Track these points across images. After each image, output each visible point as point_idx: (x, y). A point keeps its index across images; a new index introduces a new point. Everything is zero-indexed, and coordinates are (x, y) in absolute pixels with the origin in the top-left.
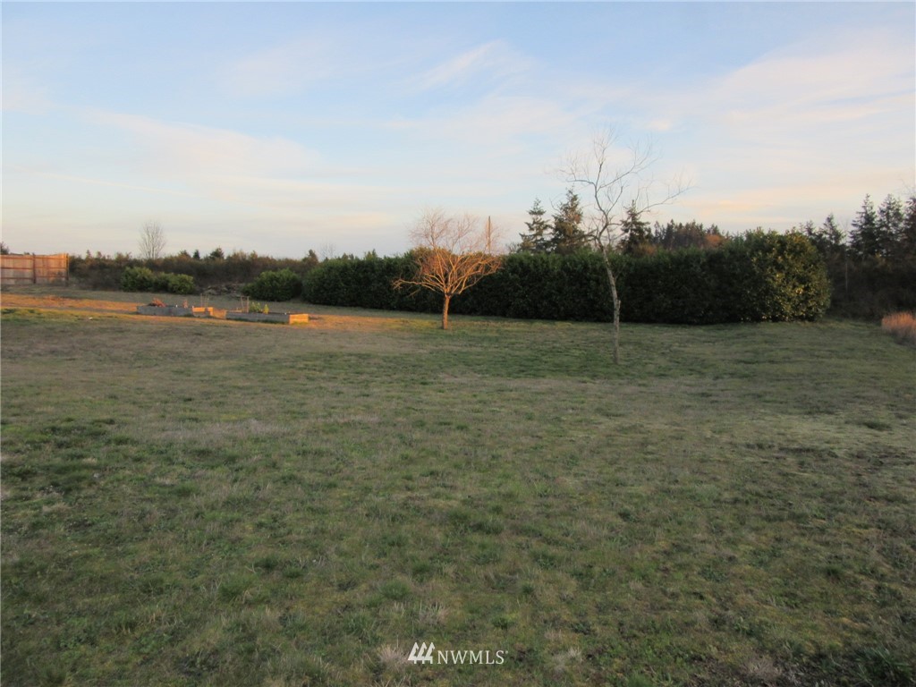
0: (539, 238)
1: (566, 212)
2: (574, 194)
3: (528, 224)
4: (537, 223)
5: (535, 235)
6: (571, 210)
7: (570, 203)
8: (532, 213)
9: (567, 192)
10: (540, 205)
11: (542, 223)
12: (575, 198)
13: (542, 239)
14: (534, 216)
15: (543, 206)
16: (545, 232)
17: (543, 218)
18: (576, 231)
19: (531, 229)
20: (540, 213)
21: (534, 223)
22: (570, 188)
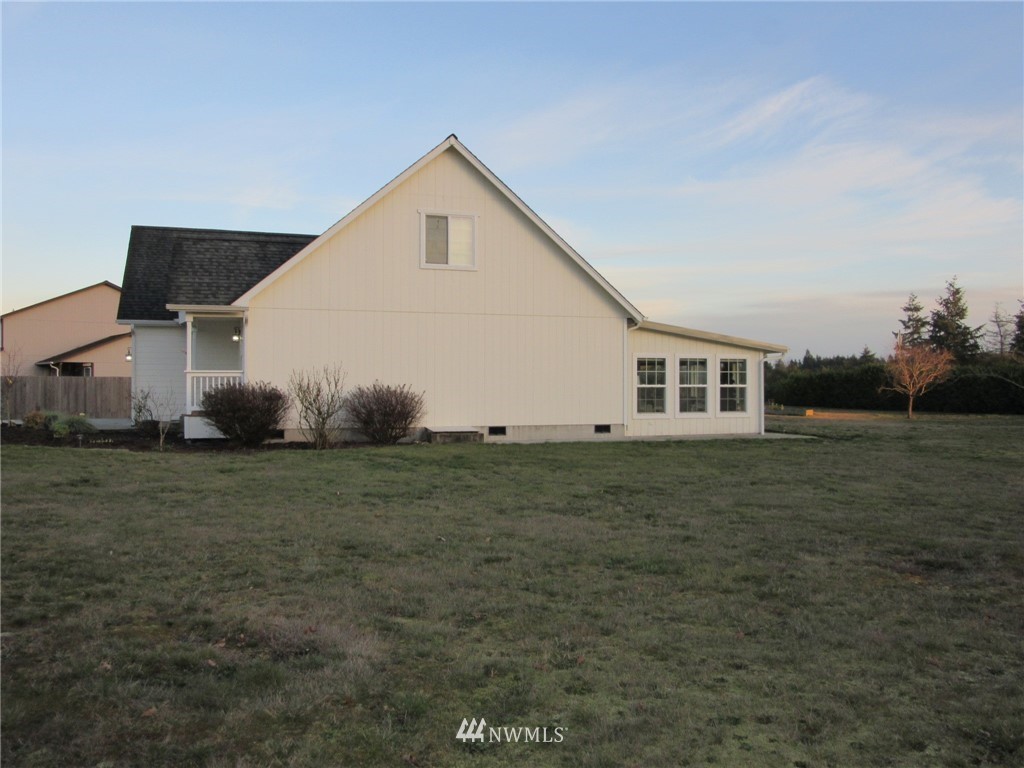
0: (916, 336)
1: (948, 308)
2: (956, 287)
3: (903, 322)
4: (914, 320)
5: (912, 334)
6: (954, 304)
7: (951, 298)
8: (907, 309)
9: (947, 285)
10: (916, 301)
11: (920, 320)
12: (957, 292)
13: (920, 337)
14: (910, 313)
15: (919, 301)
16: (923, 330)
17: (921, 314)
18: (960, 327)
19: (907, 327)
20: (917, 309)
21: (910, 320)
22: (950, 281)
